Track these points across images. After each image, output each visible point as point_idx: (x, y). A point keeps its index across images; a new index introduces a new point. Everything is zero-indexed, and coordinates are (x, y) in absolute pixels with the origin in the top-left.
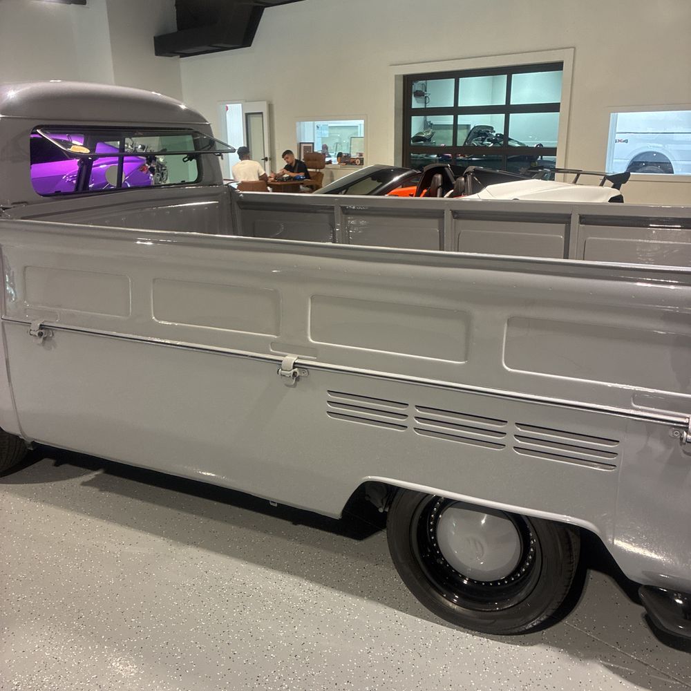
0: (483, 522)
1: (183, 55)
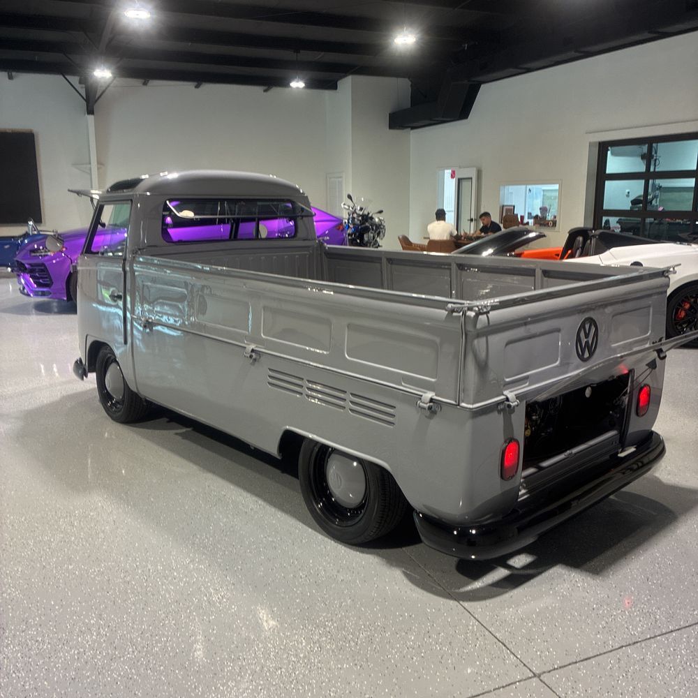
1: (413, 128)
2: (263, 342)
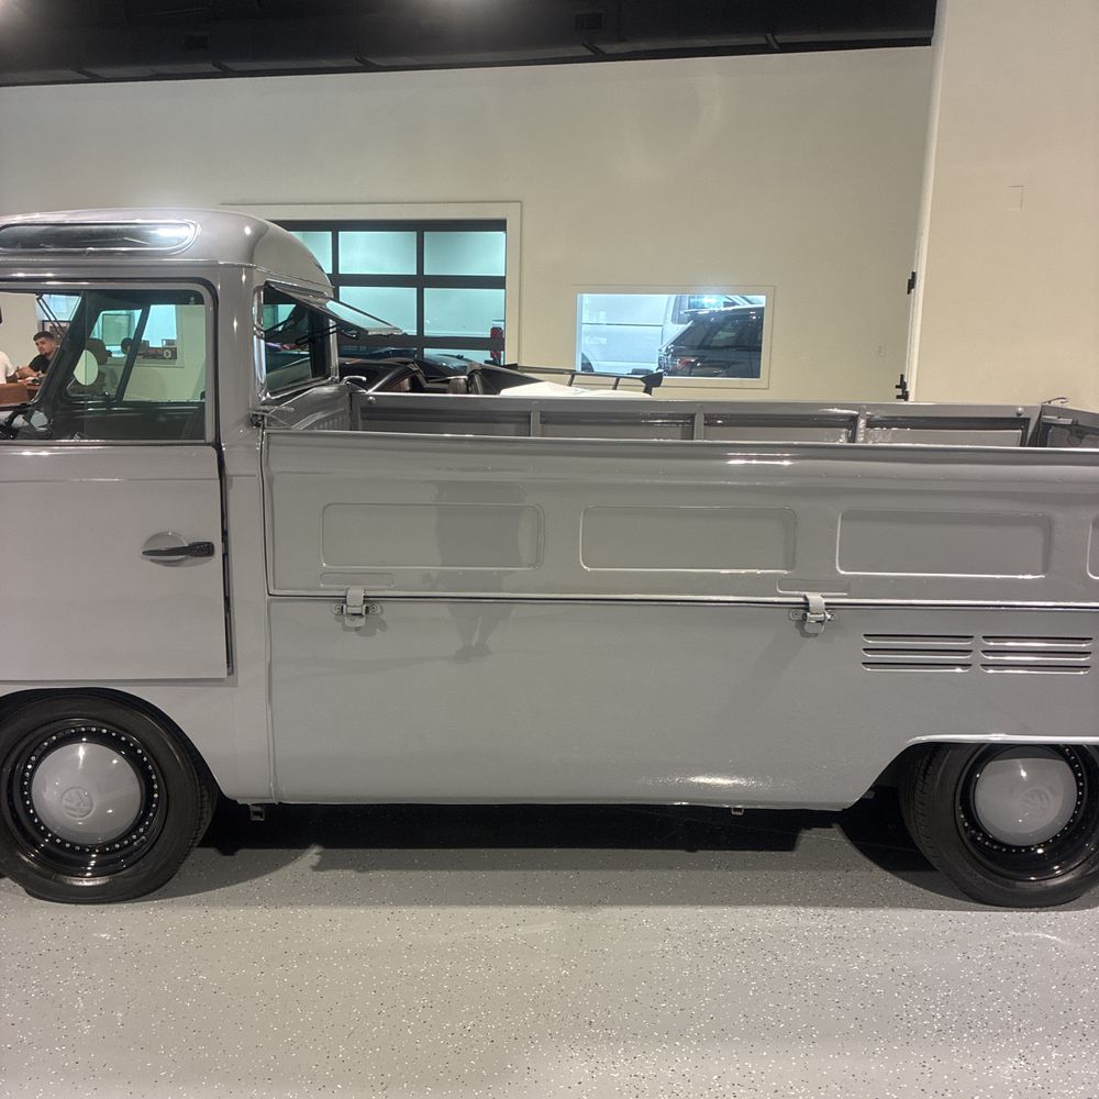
0: (1024, 774)
2: (846, 586)
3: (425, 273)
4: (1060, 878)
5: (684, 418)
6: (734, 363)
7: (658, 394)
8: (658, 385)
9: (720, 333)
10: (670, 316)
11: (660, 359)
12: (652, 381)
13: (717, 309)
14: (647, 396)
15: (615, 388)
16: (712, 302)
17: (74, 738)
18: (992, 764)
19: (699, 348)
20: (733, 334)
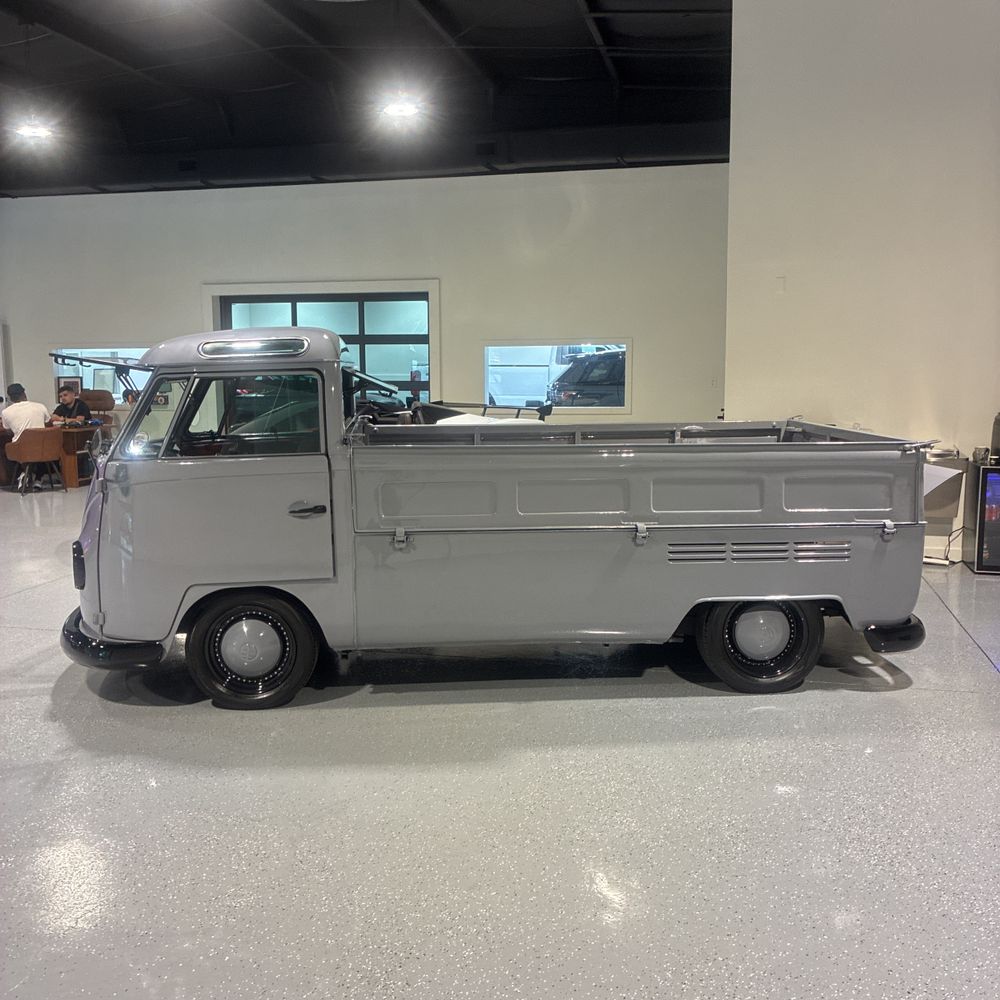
0: (761, 620)
2: (656, 518)
3: (366, 333)
4: (781, 677)
5: (569, 434)
6: (605, 395)
7: (550, 420)
8: (549, 414)
9: (595, 371)
10: (554, 358)
11: (548, 393)
12: (544, 411)
13: (591, 353)
14: (541, 422)
15: (517, 417)
16: (588, 349)
17: (239, 619)
18: (743, 616)
19: (578, 383)
20: (605, 371)
